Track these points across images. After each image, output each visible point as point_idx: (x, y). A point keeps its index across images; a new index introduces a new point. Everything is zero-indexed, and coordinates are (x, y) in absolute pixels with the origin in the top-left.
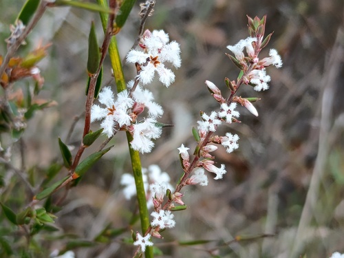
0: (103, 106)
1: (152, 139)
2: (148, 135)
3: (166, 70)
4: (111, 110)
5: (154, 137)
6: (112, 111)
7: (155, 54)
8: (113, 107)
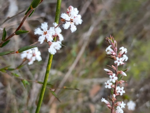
0: (42, 30)
1: (56, 50)
2: (55, 47)
3: (74, 26)
4: (45, 33)
5: (57, 49)
7: (73, 18)
8: (46, 32)
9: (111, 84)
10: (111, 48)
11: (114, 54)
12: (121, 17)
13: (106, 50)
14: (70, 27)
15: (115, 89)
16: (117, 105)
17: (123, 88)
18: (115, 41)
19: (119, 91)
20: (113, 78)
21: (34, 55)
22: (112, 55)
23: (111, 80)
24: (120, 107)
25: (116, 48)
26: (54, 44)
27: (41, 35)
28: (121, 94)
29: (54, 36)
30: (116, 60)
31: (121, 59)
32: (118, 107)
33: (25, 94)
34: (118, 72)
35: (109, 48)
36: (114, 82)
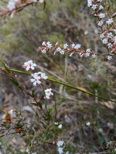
0: (34, 82)
6: (36, 80)
9: (62, 51)
10: (42, 50)
11: (46, 49)
12: (34, 53)
13: (44, 53)
14: (34, 67)
15: (65, 49)
16: (73, 48)
17: (64, 45)
18: (39, 48)
19: (66, 47)
20: (59, 50)
21: (48, 92)
22: (46, 50)
23: (60, 51)
24: (74, 46)
25: (43, 47)
26: (42, 76)
27: (37, 83)
28: (68, 46)
29: (38, 76)
30: (49, 48)
31: (48, 45)
32: (75, 48)
33: (71, 102)
34: (56, 47)
35: (43, 51)
36: (61, 49)
